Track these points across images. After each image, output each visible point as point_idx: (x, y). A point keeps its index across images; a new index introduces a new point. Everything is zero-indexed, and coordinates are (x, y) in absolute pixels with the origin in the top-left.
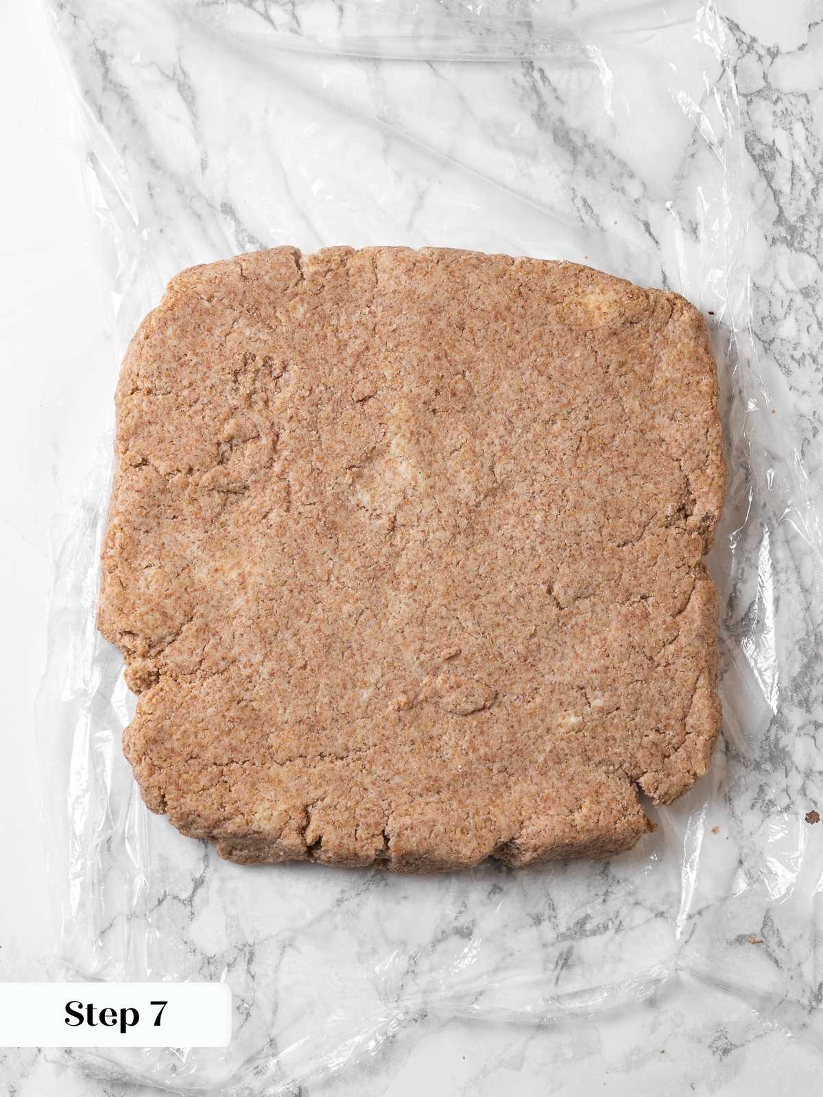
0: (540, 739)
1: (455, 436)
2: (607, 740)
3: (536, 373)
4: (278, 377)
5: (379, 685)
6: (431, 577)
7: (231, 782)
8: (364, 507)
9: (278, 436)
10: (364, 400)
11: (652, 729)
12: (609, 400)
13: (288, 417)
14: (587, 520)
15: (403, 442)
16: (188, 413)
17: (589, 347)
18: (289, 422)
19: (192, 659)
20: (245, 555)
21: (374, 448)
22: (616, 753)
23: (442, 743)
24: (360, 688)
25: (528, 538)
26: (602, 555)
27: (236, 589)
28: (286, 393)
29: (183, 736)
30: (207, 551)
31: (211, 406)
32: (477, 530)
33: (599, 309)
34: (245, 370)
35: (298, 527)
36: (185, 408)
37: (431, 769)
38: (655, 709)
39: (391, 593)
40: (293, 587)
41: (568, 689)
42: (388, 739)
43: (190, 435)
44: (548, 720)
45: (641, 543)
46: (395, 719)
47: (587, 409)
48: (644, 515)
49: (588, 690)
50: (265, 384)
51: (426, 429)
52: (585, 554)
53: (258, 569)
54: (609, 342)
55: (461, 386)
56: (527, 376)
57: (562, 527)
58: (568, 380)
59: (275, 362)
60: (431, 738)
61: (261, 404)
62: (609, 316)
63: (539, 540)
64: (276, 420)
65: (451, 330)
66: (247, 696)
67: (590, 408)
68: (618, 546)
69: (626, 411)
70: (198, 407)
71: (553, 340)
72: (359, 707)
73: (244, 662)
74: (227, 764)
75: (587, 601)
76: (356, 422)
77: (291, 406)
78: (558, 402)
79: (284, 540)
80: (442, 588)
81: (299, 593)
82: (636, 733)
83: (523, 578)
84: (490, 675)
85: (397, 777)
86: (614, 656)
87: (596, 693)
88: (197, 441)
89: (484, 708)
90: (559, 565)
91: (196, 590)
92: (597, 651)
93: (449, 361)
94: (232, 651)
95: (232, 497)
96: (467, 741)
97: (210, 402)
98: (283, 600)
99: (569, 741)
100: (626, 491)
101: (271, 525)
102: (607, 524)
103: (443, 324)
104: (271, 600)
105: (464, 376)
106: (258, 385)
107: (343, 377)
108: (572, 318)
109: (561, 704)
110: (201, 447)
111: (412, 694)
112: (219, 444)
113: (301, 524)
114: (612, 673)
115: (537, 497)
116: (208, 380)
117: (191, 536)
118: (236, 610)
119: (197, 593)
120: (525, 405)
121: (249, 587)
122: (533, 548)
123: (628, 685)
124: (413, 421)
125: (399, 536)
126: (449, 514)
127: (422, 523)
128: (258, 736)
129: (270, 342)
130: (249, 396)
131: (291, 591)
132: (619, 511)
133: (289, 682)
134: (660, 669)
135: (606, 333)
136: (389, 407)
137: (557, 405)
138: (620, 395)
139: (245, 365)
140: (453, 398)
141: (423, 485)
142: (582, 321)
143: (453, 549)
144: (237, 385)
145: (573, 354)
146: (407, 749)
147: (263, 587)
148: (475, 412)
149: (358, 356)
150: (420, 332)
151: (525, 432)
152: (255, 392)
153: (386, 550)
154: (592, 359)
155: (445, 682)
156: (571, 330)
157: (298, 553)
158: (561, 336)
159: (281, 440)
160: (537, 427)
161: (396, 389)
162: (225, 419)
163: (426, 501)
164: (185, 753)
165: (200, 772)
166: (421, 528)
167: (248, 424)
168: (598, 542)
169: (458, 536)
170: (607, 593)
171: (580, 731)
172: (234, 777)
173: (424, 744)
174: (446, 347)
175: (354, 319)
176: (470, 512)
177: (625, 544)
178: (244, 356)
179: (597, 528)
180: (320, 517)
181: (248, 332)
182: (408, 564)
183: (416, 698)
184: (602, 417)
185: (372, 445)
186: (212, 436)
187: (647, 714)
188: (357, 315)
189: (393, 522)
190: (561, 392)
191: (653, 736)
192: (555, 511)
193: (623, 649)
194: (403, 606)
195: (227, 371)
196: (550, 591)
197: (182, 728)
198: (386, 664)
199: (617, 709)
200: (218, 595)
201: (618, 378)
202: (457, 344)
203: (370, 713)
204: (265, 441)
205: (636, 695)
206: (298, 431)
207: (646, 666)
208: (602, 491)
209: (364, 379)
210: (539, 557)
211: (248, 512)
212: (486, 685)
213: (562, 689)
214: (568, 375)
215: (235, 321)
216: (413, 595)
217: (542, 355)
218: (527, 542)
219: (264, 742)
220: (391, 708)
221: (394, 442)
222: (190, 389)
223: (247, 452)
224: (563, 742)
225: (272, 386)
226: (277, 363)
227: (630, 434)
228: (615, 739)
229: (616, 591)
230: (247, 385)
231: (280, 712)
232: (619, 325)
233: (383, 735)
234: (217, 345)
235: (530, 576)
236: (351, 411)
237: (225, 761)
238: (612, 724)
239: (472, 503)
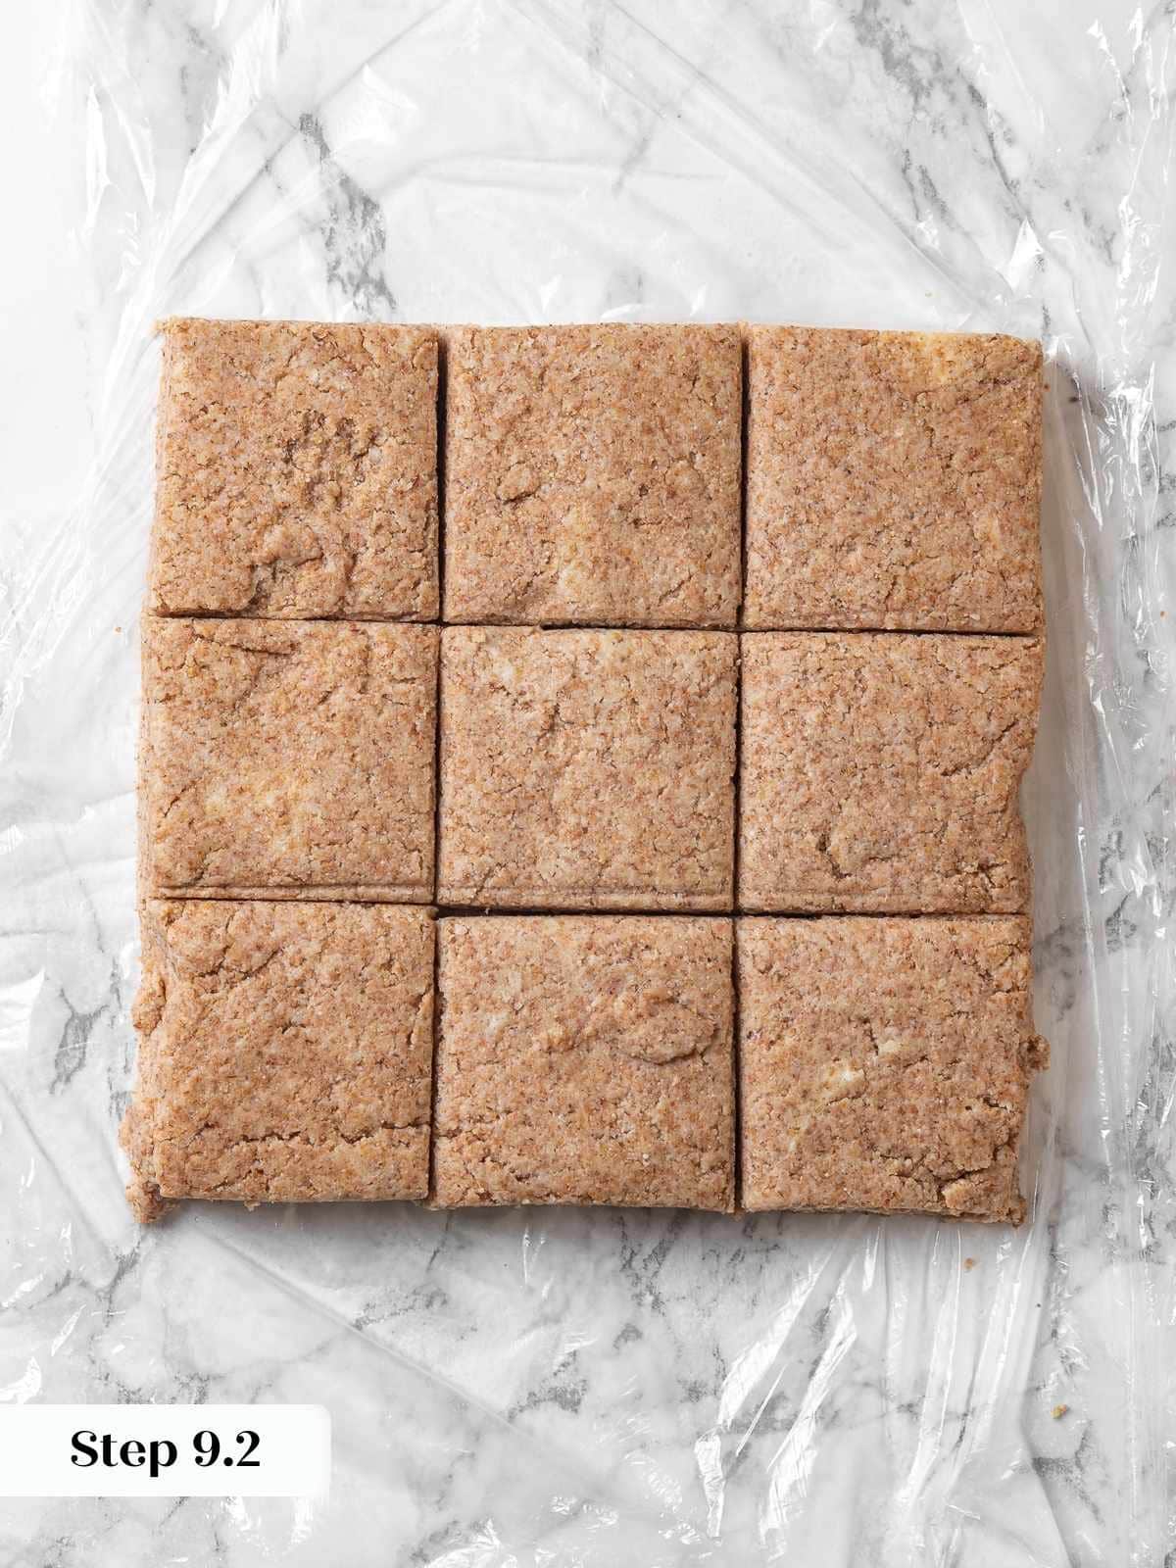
0: (790, 1110)
1: (670, 567)
2: (901, 1112)
3: (824, 461)
4: (362, 455)
5: (518, 1006)
6: (612, 813)
7: (269, 1171)
8: (503, 687)
9: (354, 557)
10: (517, 500)
11: (978, 1098)
12: (949, 514)
13: (374, 527)
14: (895, 725)
15: (580, 576)
16: (202, 513)
17: (919, 422)
18: (376, 533)
19: (211, 946)
20: (287, 765)
21: (529, 584)
22: (915, 1136)
23: (620, 1111)
24: (486, 1010)
25: (791, 750)
26: (917, 788)
27: (273, 824)
28: (372, 484)
29: (194, 1087)
30: (224, 758)
31: (243, 502)
32: (700, 735)
33: (941, 354)
34: (306, 441)
35: (381, 720)
36: (198, 502)
37: (598, 1159)
38: (986, 1063)
39: (543, 839)
40: (369, 822)
41: (843, 1022)
42: (530, 1101)
43: (205, 551)
44: (805, 1075)
45: (983, 770)
46: (542, 1067)
47: (909, 529)
48: (994, 722)
49: (875, 1025)
50: (339, 467)
51: (621, 553)
52: (888, 784)
53: (310, 790)
54: (955, 414)
55: (685, 480)
56: (809, 467)
57: (852, 735)
58: (879, 477)
59: (358, 428)
60: (603, 1102)
61: (329, 501)
62: (957, 369)
63: (810, 755)
64: (353, 530)
65: (673, 381)
66: (296, 1016)
67: (915, 527)
68: (945, 774)
69: (977, 535)
70: (222, 501)
71: (857, 405)
72: (483, 1043)
73: (290, 954)
74: (264, 1139)
75: (886, 866)
76: (502, 537)
77: (379, 506)
78: (859, 513)
79: (354, 741)
80: (630, 834)
81: (379, 833)
82: (952, 1101)
83: (777, 820)
84: (706, 996)
85: (540, 1172)
86: (923, 968)
87: (889, 1030)
88: (215, 561)
89: (693, 1054)
90: (843, 801)
91: (207, 825)
92: (895, 956)
93: (667, 436)
94: (273, 934)
95: (271, 664)
96: (660, 1111)
97: (242, 495)
98: (351, 845)
99: (839, 1114)
100: (966, 678)
101: (334, 715)
102: (928, 733)
103: (659, 370)
104: (332, 843)
105: (691, 462)
106: (326, 468)
107: (482, 459)
108: (892, 369)
109: (828, 1049)
110: (222, 572)
111: (572, 1024)
112: (253, 567)
113: (386, 714)
114: (919, 997)
115: (812, 679)
116: (242, 456)
117: (200, 731)
118: (273, 859)
119: (210, 831)
120: (802, 517)
121: (296, 821)
122: (799, 770)
123: (944, 1019)
124: (598, 539)
125: (561, 741)
126: (651, 708)
127: (602, 720)
128: (315, 1089)
129: (351, 394)
130: (310, 487)
131: (365, 829)
132: (951, 712)
133: (363, 992)
134: (999, 995)
135: (951, 399)
136: (559, 514)
137: (859, 520)
138: (969, 507)
139: (307, 432)
140: (671, 501)
141: (608, 655)
142: (910, 374)
143: (654, 767)
144: (290, 466)
145: (892, 431)
146: (560, 1119)
147: (318, 821)
148: (708, 526)
149: (510, 424)
150: (619, 383)
151: (798, 563)
152: (320, 480)
153: (537, 763)
154: (925, 442)
155: (629, 1006)
156: (890, 390)
157: (379, 765)
158: (872, 399)
159: (360, 565)
160: (820, 557)
161: (573, 483)
162: (266, 526)
163: (612, 683)
164: (196, 1118)
165: (221, 1153)
166: (600, 729)
167: (305, 537)
168: (912, 764)
169: (663, 744)
170: (920, 854)
171: (858, 1095)
172: (274, 1164)
173: (590, 1112)
174: (664, 412)
175: (509, 358)
176: (688, 704)
177: (957, 769)
178: (306, 417)
179: (911, 739)
180: (421, 704)
181: (314, 376)
182: (575, 789)
183: (578, 1032)
184: (935, 542)
185: (526, 579)
186: (241, 554)
187: (974, 1072)
188: (513, 351)
189: (553, 717)
190: (867, 497)
191: (978, 1109)
192: (840, 707)
193: (940, 957)
194: (562, 863)
195: (275, 441)
196: (822, 846)
197: (194, 1073)
198: (529, 969)
199: (923, 1058)
200: (242, 835)
201: (966, 477)
202: (682, 406)
203: (501, 1055)
204: (332, 567)
205: (957, 1038)
206: (390, 551)
207: (976, 990)
208: (924, 675)
209: (519, 463)
210: (809, 783)
211: (296, 692)
212: (699, 1014)
213: (831, 1021)
214: (880, 469)
215: (294, 354)
216: (581, 844)
217: (837, 431)
218: (790, 757)
219: (324, 1101)
220: (536, 1047)
221: (564, 575)
222: (209, 470)
223: (301, 587)
224: (830, 1117)
225: (348, 470)
226: (360, 429)
227: (981, 577)
228: (915, 1111)
229: (935, 851)
230: (308, 467)
231: (350, 1046)
232: (974, 383)
233: (522, 1093)
234: (260, 396)
235: (791, 816)
236: (493, 517)
237: (261, 1132)
238: (913, 1083)
239: (693, 689)
